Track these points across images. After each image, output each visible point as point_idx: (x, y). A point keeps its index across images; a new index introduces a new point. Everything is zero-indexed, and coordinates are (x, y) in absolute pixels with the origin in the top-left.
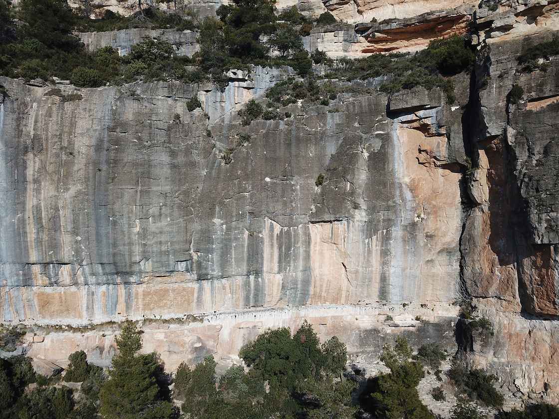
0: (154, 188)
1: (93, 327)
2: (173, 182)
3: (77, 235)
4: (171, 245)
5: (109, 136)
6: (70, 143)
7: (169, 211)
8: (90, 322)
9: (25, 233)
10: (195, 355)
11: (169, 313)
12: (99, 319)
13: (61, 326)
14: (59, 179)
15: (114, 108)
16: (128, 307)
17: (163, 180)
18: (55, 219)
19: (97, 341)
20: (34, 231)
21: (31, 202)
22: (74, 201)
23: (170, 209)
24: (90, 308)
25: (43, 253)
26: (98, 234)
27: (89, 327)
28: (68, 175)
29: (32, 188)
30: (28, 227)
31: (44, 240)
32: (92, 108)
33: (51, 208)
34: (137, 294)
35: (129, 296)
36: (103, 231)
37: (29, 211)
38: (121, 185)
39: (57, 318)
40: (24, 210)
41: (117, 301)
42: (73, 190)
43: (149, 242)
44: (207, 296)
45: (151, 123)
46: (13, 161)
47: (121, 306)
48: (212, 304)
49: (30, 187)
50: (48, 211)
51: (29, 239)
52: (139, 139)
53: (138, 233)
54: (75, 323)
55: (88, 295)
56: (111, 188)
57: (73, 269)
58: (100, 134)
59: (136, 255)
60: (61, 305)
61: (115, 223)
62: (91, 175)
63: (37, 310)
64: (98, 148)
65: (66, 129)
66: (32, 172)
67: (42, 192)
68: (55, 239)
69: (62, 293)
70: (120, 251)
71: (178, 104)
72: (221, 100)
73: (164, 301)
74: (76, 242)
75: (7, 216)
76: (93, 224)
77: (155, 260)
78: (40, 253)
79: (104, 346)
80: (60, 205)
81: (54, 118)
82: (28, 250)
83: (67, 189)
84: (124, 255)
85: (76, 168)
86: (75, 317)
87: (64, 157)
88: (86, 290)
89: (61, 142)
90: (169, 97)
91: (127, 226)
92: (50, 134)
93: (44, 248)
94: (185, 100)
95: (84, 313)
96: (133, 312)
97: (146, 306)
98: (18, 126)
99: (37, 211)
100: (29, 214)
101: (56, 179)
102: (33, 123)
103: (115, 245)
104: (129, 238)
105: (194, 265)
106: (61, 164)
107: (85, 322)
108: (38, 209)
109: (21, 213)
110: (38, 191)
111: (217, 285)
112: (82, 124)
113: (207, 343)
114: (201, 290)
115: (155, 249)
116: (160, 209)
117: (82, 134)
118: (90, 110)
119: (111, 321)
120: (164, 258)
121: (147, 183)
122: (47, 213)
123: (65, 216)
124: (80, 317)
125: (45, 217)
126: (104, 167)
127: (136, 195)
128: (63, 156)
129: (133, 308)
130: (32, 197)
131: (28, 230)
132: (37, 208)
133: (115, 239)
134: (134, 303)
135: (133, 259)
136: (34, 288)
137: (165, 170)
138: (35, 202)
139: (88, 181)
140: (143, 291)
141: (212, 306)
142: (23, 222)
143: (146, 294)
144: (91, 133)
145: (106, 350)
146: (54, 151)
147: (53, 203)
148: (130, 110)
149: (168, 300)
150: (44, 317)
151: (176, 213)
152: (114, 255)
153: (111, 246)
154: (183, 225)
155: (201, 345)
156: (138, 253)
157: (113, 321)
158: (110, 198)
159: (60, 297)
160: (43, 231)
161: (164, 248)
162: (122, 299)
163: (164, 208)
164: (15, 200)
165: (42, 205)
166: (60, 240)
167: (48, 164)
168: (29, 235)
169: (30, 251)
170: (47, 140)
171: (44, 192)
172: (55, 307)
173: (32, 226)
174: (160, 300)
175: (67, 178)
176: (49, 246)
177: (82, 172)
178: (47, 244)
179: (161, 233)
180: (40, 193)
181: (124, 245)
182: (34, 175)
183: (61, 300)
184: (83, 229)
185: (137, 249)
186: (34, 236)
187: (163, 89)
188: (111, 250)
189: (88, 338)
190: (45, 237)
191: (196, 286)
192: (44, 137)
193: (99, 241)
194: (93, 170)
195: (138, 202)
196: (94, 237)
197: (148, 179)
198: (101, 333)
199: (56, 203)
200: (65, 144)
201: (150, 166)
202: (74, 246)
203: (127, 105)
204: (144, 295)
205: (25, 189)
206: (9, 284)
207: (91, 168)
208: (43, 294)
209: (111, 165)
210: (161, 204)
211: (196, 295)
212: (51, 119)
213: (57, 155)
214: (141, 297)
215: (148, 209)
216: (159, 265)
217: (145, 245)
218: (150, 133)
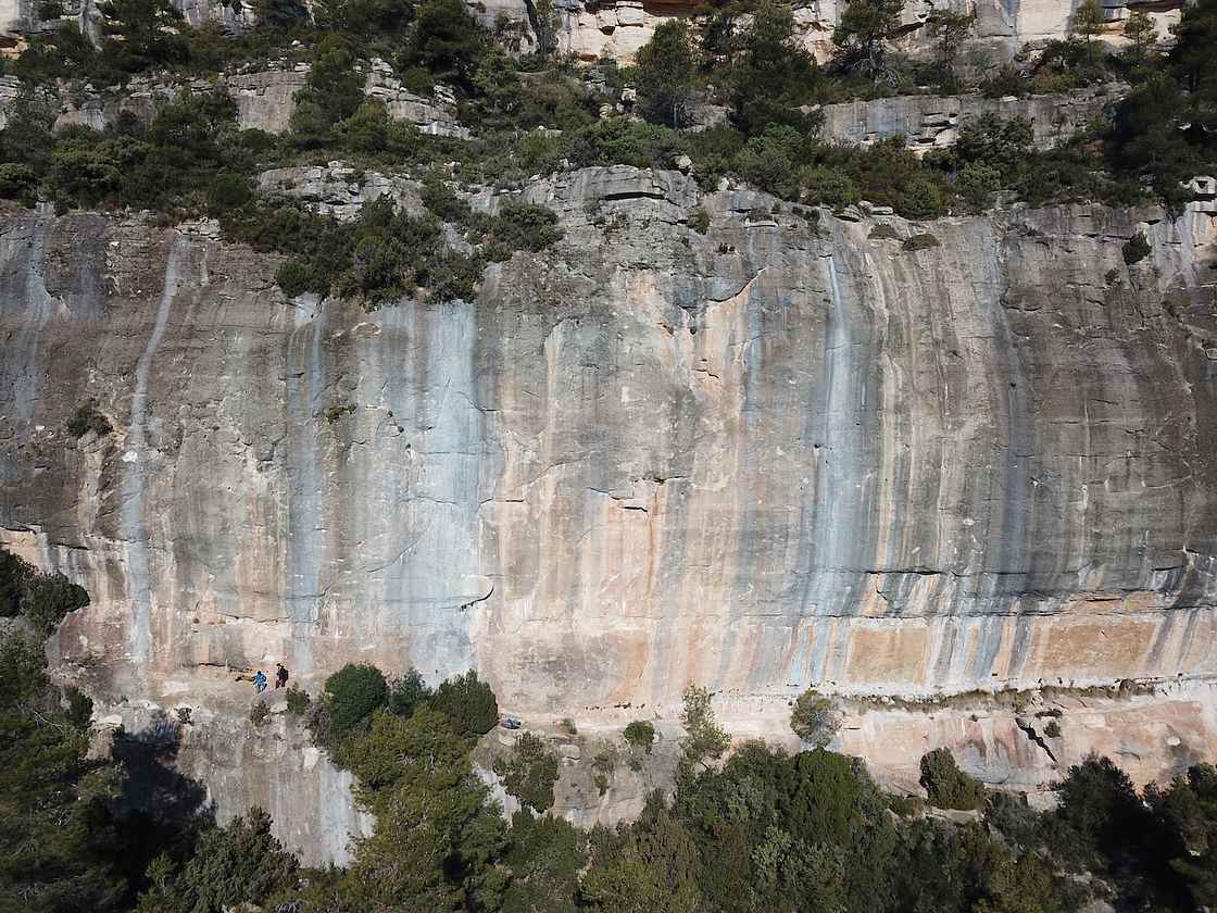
0: (1113, 422)
1: (944, 702)
2: (1146, 408)
3: (965, 515)
4: (1151, 538)
5: (1009, 317)
6: (947, 332)
7: (1143, 467)
8: (937, 691)
9: (876, 510)
10: (1173, 762)
11: (1088, 676)
12: (955, 684)
13: (879, 698)
14: (941, 404)
15: (1002, 260)
16: (1015, 661)
17: (1128, 404)
18: (930, 486)
19: (963, 727)
20: (892, 507)
21: (892, 450)
22: (970, 447)
23: (1146, 464)
24: (943, 664)
25: (900, 553)
26: (1008, 512)
27: (935, 701)
28: (957, 397)
29: (892, 422)
30: (882, 497)
31: (907, 525)
32: (966, 262)
33: (928, 462)
34: (1039, 635)
35: (1022, 637)
36: (1019, 507)
37: (888, 466)
38: (1056, 416)
39: (875, 681)
40: (878, 467)
41: (998, 648)
42: (971, 426)
43: (1106, 531)
44: (1174, 642)
45: (1077, 291)
46: (861, 370)
47: (1002, 661)
48: (1180, 657)
49: (889, 420)
50: (920, 468)
51: (881, 523)
52: (1064, 321)
53: (1086, 512)
54: (909, 691)
55: (945, 636)
56: (1039, 421)
57: (941, 585)
58: (994, 313)
59: (1077, 557)
60: (891, 656)
61: (1042, 491)
62: (1000, 397)
63: (848, 664)
64: (999, 341)
65: (936, 305)
66: (893, 391)
67: (913, 429)
68: (926, 523)
69: (898, 631)
70: (1050, 547)
71: (1109, 250)
72: (1174, 239)
73: (1086, 652)
74: (963, 529)
75: (846, 476)
76: (1000, 493)
77: (1113, 566)
78: (897, 551)
79: (982, 740)
80: (945, 455)
81: (910, 283)
82: (876, 545)
83: (959, 425)
84: (1056, 556)
85: (971, 382)
86: (910, 679)
87: (945, 361)
88: (944, 625)
89: (931, 329)
90: (1092, 236)
91: (1066, 497)
92: (912, 315)
93: (904, 540)
94: (1119, 241)
95: (930, 673)
96: (1021, 672)
97: (1051, 662)
98: (862, 299)
99: (902, 468)
100: (887, 473)
101: (936, 405)
102: (882, 293)
103: (1038, 535)
104: (1069, 521)
105: (1185, 577)
106: (941, 375)
107: (928, 691)
108: (903, 462)
109: (871, 472)
110: (904, 427)
111: (1201, 619)
112: (960, 295)
113: (1188, 737)
114: (1167, 627)
115: (1118, 544)
116: (1128, 464)
117: (963, 314)
118: (963, 265)
119: (977, 690)
120: (1133, 563)
121: (1098, 411)
122: (918, 471)
123: (951, 476)
124: (921, 680)
125: (914, 480)
126: (1019, 380)
127: (1084, 435)
128: (943, 358)
129: (1024, 665)
130: (893, 440)
131: (882, 505)
132: (902, 460)
133: (1040, 525)
134: (1028, 655)
135: (1071, 565)
136: (853, 621)
137: (1128, 384)
138: (900, 449)
139: (997, 407)
140: (1051, 630)
141: (1178, 664)
142: (875, 488)
143: (1056, 635)
144: (980, 312)
145: (989, 748)
146: (923, 349)
147: (933, 451)
148: (1034, 264)
149: (1094, 649)
150: (853, 680)
151: (1159, 471)
152: (1035, 556)
153: (1030, 537)
154: (1174, 494)
155: (1179, 742)
156: (1085, 551)
157: (981, 688)
158: (1038, 440)
159: (893, 640)
160: (906, 507)
161: (1136, 542)
162: (1007, 648)
163: (1134, 462)
164: (861, 446)
165: (913, 456)
166: (935, 526)
167: (914, 375)
168: (882, 515)
169: (880, 545)
170: (908, 327)
171: (918, 429)
172: (880, 659)
173: (890, 498)
174: (1079, 649)
175: (956, 403)
176: (915, 537)
177: (983, 390)
178: (911, 534)
179: (1131, 511)
180: (909, 432)
181: (1058, 536)
182: (897, 397)
183: (894, 645)
184: (978, 503)
185: (1082, 544)
186: (891, 517)
187: (1083, 221)
188: (1029, 545)
189: (942, 722)
190: (911, 521)
191: (1159, 620)
192: (904, 321)
193: (1007, 527)
194: (1002, 385)
195: (1087, 449)
196: (998, 520)
197: (1099, 404)
198: (968, 714)
199: (938, 452)
200: (939, 334)
201: (1101, 377)
202: (960, 537)
203: (1025, 254)
204: (1051, 637)
205: (880, 424)
206: (820, 612)
207: (997, 381)
208: (864, 632)
209: (1031, 376)
210: (1129, 454)
211: (1154, 640)
212: (906, 285)
213: (931, 357)
214: (1043, 641)
215: (1104, 463)
216: (1117, 576)
217: (1098, 536)
218: (1080, 311)
